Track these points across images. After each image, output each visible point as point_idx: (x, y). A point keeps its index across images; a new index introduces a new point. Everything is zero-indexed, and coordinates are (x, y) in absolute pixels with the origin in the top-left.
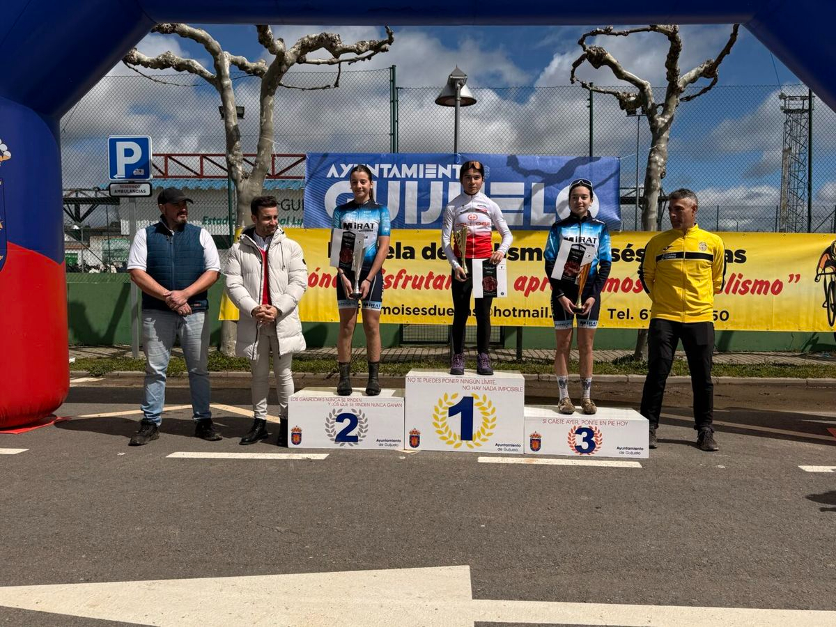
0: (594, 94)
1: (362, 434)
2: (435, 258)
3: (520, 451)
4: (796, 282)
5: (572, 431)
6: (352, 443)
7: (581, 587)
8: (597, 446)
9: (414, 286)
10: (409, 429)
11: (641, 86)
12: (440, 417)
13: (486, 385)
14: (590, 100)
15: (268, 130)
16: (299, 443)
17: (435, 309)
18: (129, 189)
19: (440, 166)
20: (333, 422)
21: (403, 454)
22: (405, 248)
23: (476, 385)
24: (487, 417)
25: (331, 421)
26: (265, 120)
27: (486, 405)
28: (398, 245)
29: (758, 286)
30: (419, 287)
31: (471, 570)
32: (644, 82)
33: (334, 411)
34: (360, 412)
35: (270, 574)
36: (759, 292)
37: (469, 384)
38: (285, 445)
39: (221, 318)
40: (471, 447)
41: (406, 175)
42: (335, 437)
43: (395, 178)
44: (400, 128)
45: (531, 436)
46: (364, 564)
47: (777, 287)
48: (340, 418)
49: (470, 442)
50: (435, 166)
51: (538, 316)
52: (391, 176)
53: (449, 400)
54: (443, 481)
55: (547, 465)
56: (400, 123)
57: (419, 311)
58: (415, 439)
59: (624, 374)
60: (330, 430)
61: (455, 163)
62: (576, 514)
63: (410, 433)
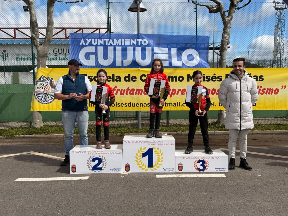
0: (198, 6)
1: (104, 167)
2: (130, 81)
3: (174, 171)
4: (284, 89)
5: (196, 162)
6: (99, 171)
8: (207, 168)
9: (121, 94)
10: (125, 163)
11: (219, 4)
12: (139, 158)
13: (158, 143)
14: (196, 8)
15: (51, 23)
16: (75, 172)
17: (131, 104)
19: (131, 39)
20: (90, 162)
21: (123, 175)
22: (116, 77)
23: (154, 143)
24: (159, 157)
26: (50, 18)
27: (159, 152)
28: (113, 75)
29: (269, 91)
30: (123, 94)
32: (220, 2)
33: (91, 157)
34: (103, 157)
36: (269, 94)
37: (151, 143)
38: (69, 173)
39: (31, 110)
40: (152, 170)
41: (116, 44)
42: (91, 169)
43: (111, 45)
44: (111, 20)
45: (178, 165)
47: (277, 91)
48: (94, 160)
49: (152, 168)
51: (176, 106)
52: (109, 44)
53: (142, 150)
54: (142, 188)
55: (186, 178)
56: (111, 18)
57: (123, 105)
58: (127, 168)
59: (213, 130)
60: (89, 165)
61: (138, 38)
62: (202, 202)
63: (125, 165)
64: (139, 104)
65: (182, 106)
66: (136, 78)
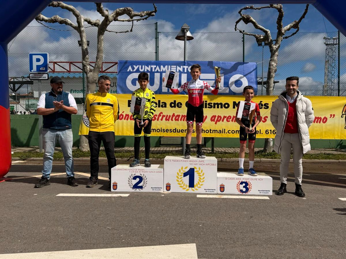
0: (245, 35)
1: (145, 185)
2: (175, 107)
3: (215, 192)
4: (333, 118)
5: (238, 183)
6: (140, 189)
7: (246, 252)
8: (250, 190)
9: (166, 120)
10: (166, 183)
11: (266, 32)
12: (180, 177)
13: (200, 163)
14: (243, 38)
15: (101, 50)
16: (116, 189)
17: (175, 130)
18: (38, 77)
19: (178, 66)
20: (131, 180)
21: (163, 194)
22: (162, 103)
23: (196, 163)
25: (130, 179)
26: (100, 46)
27: (200, 172)
28: (159, 101)
29: (317, 119)
30: (168, 120)
31: (196, 245)
32: (267, 30)
33: (132, 175)
34: (144, 175)
35: (105, 248)
36: (317, 122)
37: (193, 163)
38: (110, 190)
39: (80, 134)
40: (193, 190)
41: (163, 70)
42: (132, 187)
43: (157, 72)
44: (159, 50)
45: (220, 186)
46: (148, 243)
47: (325, 120)
48: (135, 178)
49: (193, 188)
50: (175, 66)
51: (221, 133)
53: (184, 170)
54: (181, 205)
55: (227, 198)
56: (159, 48)
57: (168, 130)
58: (168, 187)
59: (259, 158)
60: (130, 183)
61: (184, 65)
62: (242, 220)
63: (166, 184)
64: (184, 131)
65: (228, 133)
66: (181, 104)
